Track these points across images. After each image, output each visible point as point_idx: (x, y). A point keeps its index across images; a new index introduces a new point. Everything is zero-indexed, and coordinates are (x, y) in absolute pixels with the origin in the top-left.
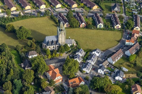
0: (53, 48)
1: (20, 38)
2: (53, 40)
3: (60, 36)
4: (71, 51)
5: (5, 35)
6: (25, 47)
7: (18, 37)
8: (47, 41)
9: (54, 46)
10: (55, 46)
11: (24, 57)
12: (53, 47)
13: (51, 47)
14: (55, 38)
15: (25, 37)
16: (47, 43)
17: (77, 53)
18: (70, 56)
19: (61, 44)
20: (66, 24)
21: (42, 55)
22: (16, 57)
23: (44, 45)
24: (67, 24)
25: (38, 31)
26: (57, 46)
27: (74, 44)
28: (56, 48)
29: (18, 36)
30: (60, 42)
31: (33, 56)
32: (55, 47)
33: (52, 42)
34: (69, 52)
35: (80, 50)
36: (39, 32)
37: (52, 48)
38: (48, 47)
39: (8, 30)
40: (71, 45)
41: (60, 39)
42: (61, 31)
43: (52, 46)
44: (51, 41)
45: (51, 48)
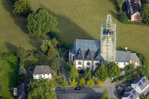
0: (89, 66)
1: (33, 33)
2: (91, 50)
3: (104, 44)
4: (123, 77)
5: (12, 20)
6: (35, 52)
7: (29, 30)
8: (77, 49)
9: (90, 62)
10: (93, 63)
11: (23, 75)
12: (88, 64)
13: (83, 62)
14: (95, 46)
15: (42, 30)
16: (76, 52)
17: (133, 86)
18: (119, 88)
19: (105, 59)
20: (135, 14)
21: (63, 75)
22: (12, 71)
23: (71, 55)
24: (137, 16)
25: (74, 21)
26: (95, 62)
27: (136, 63)
28: (93, 65)
29: (29, 27)
30: (104, 55)
31: (43, 76)
32: (91, 64)
33: (88, 52)
34: (119, 79)
35: (141, 81)
36: (77, 23)
37: (85, 65)
38: (77, 61)
39: (16, 10)
40: (127, 64)
41: (104, 49)
42: (107, 34)
43: (86, 62)
44: (86, 50)
45: (83, 65)
